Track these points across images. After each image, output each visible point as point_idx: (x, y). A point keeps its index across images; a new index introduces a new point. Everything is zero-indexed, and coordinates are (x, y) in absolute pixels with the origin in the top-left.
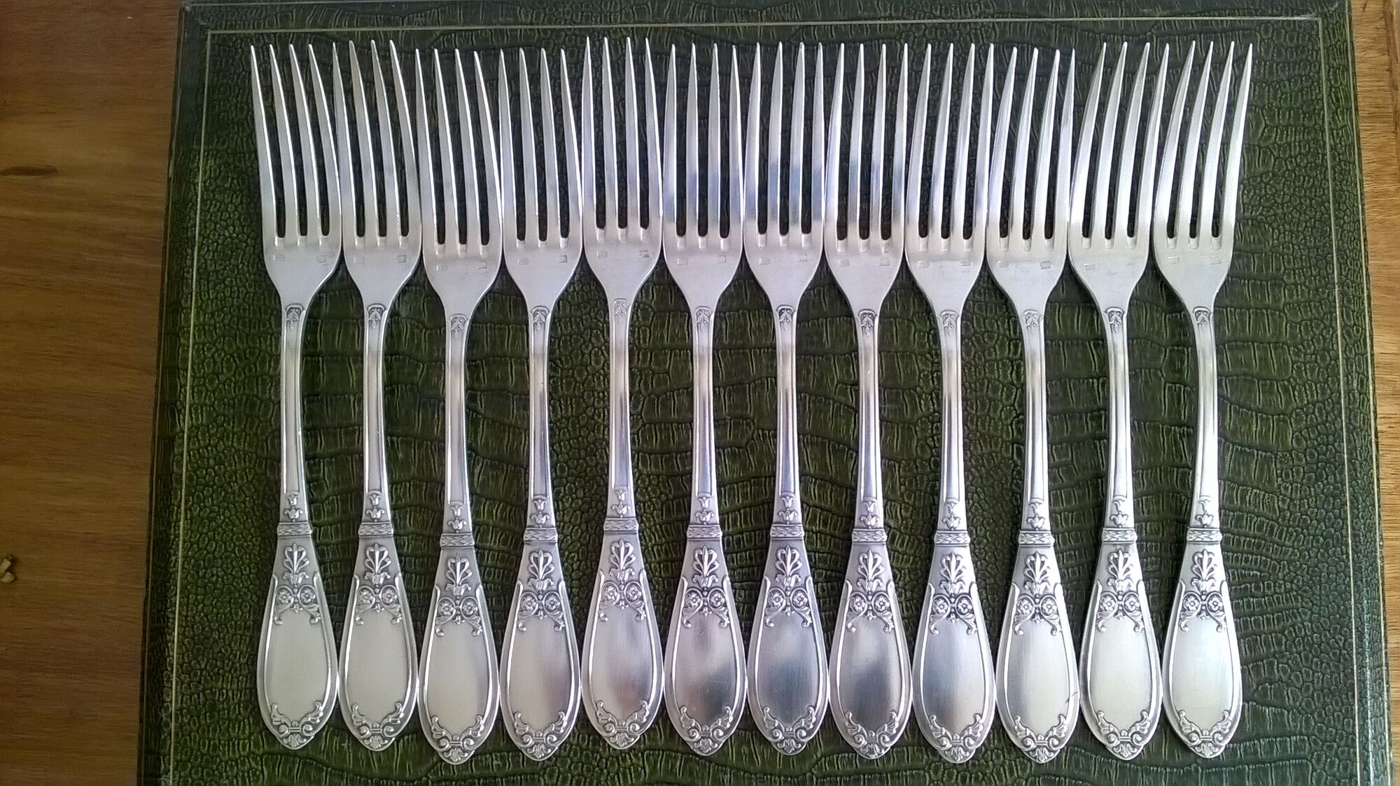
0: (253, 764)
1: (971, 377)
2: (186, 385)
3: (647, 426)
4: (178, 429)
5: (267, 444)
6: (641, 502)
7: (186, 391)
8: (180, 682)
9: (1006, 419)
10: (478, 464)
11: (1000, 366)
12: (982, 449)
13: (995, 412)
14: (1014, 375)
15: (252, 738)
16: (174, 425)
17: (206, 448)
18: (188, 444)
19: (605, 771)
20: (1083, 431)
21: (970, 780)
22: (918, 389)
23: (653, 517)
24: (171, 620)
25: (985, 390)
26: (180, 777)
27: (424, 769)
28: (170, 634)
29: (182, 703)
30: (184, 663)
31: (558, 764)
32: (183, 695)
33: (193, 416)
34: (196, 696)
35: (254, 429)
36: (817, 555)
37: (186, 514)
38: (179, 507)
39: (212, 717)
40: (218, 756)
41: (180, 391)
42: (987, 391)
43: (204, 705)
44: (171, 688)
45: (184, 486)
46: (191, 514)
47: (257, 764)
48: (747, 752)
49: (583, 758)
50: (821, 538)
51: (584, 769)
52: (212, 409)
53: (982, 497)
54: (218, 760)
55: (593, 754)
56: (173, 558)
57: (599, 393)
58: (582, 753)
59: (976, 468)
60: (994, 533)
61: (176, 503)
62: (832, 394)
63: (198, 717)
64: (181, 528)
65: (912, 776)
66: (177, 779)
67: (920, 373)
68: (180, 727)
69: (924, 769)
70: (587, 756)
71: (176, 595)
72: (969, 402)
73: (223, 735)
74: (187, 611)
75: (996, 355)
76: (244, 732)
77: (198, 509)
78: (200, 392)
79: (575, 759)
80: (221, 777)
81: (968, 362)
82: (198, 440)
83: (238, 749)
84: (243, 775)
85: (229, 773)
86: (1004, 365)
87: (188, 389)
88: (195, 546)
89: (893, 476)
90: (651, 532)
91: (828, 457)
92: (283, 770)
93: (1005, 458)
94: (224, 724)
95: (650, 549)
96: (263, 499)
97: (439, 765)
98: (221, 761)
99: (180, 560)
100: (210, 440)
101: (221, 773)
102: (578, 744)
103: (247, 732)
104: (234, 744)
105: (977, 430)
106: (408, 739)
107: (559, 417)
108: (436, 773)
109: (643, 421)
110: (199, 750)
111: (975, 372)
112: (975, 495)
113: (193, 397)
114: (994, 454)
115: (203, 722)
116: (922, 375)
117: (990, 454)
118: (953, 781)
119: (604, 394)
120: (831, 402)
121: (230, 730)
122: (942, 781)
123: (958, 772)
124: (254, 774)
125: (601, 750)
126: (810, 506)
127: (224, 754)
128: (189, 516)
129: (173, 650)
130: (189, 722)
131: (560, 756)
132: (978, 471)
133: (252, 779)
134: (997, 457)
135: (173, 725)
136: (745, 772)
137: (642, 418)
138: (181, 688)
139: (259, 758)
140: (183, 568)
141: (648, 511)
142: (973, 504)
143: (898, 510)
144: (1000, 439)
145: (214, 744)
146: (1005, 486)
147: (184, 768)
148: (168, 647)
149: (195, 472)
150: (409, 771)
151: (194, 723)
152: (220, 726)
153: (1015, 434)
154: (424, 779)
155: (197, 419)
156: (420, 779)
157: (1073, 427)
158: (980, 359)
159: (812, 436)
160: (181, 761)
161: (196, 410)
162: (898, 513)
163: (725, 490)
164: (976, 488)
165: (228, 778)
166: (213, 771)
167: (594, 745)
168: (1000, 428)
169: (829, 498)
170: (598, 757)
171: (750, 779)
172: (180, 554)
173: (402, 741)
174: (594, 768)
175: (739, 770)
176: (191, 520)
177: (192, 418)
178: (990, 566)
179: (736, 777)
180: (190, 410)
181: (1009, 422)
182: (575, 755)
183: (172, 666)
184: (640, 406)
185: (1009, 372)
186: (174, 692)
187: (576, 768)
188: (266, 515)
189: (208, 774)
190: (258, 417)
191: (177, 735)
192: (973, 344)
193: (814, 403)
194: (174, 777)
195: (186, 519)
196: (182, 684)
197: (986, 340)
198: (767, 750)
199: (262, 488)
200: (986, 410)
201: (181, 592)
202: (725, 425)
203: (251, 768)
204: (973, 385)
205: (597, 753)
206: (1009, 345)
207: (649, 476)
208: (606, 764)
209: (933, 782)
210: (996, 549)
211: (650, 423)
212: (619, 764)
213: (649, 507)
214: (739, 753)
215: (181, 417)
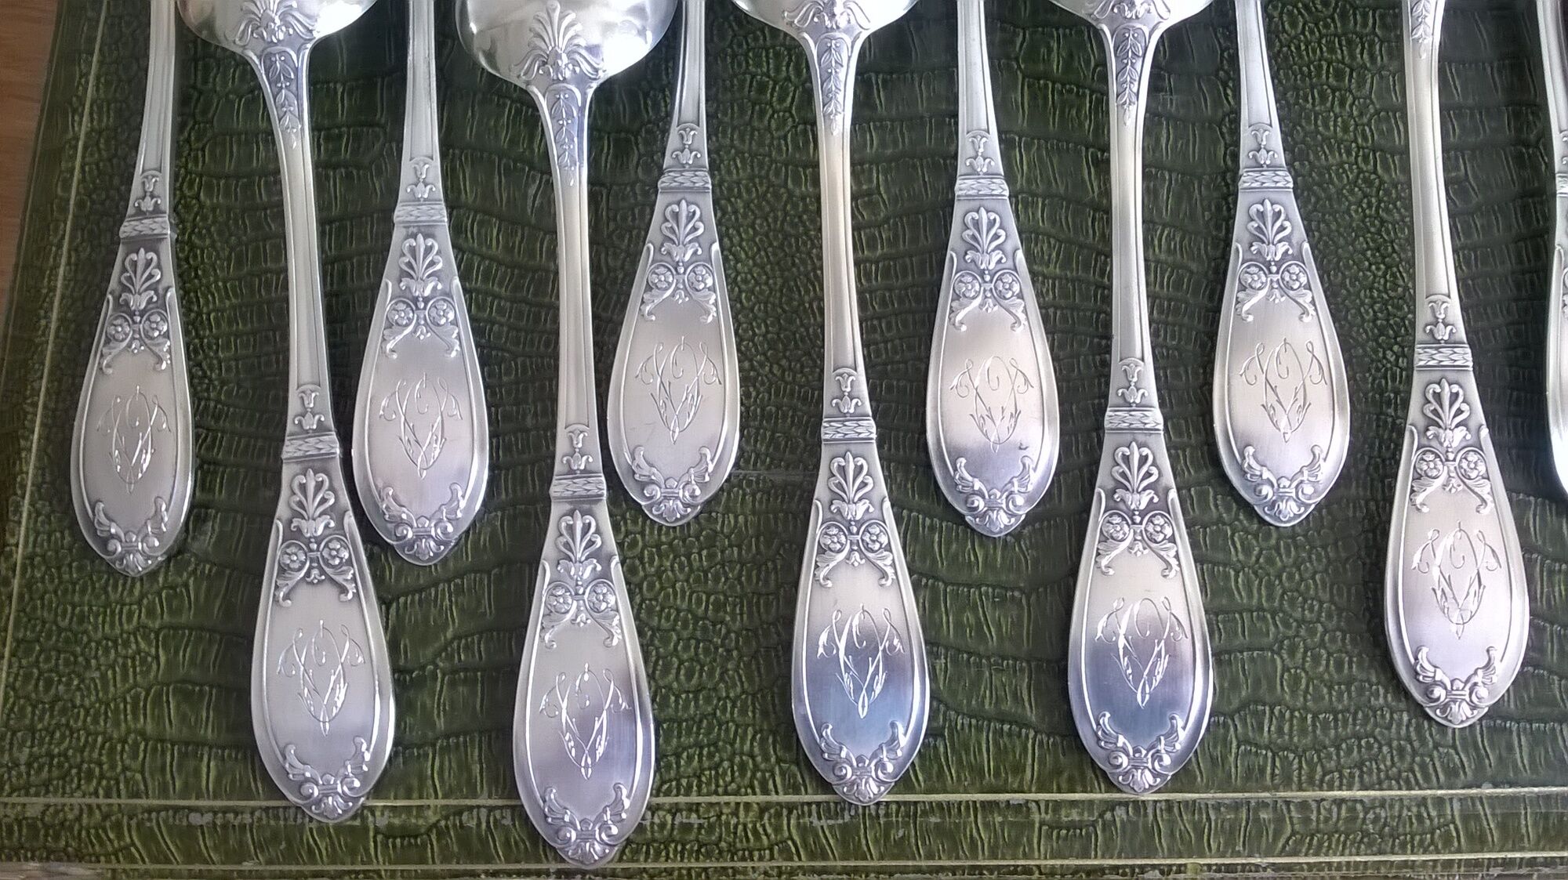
0: (143, 645)
1: (1301, 57)
2: (88, 74)
3: (800, 127)
4: (70, 135)
5: (204, 156)
6: (791, 236)
7: (87, 82)
8: (36, 512)
9: (1361, 115)
10: (534, 182)
11: (1344, 43)
12: (1327, 159)
13: (1342, 104)
14: (1365, 56)
15: (145, 601)
16: (65, 131)
17: (110, 160)
18: (83, 157)
19: (735, 653)
20: (1477, 134)
21: (1350, 667)
22: (1221, 73)
23: (811, 258)
24: (29, 417)
25: (1324, 76)
26: (20, 667)
27: (429, 652)
28: (27, 439)
29: (34, 546)
30: (44, 482)
31: (656, 642)
32: (38, 534)
33: (95, 116)
34: (58, 535)
35: (186, 134)
36: (1075, 314)
37: (69, 257)
38: (60, 246)
39: (80, 569)
40: (85, 632)
41: (79, 83)
42: (1328, 78)
43: (70, 550)
44: (19, 523)
45: (70, 217)
46: (78, 256)
47: (149, 644)
48: (972, 620)
49: (698, 633)
50: (1080, 289)
51: (700, 650)
52: (124, 106)
53: (1334, 227)
54: (85, 639)
55: (714, 625)
56: (43, 322)
57: (724, 81)
58: (696, 624)
59: (1320, 185)
60: (1357, 279)
61: (56, 241)
62: (1089, 81)
63: (59, 568)
64: (60, 278)
65: (1252, 659)
66: (15, 670)
67: (1222, 52)
68: (28, 585)
69: (1273, 652)
70: (705, 629)
71: (41, 378)
72: (1301, 93)
73: (98, 597)
74: (57, 402)
75: (1336, 27)
76: (131, 592)
77: (89, 250)
78: (108, 84)
79: (685, 634)
80: (88, 665)
81: (1295, 37)
82: (99, 150)
83: (120, 618)
84: (124, 665)
85: (102, 660)
86: (1350, 42)
87: (92, 78)
88: (79, 304)
89: (1190, 198)
90: (809, 279)
91: (1086, 172)
92: (191, 656)
93: (1363, 172)
94: (100, 579)
95: (807, 305)
96: (193, 232)
97: (455, 644)
98: (90, 641)
99: (53, 326)
100: (116, 150)
101: (88, 661)
102: (689, 611)
103: (137, 592)
104: (113, 613)
105: (1318, 132)
106: (406, 603)
107: (663, 114)
108: (450, 657)
109: (794, 121)
110: (55, 622)
111: (1307, 49)
112: (1322, 226)
113: (98, 90)
114: (1346, 166)
115: (66, 577)
116: (1226, 54)
117: (1341, 165)
118: (1321, 669)
119: (732, 82)
120: (1088, 92)
121: (110, 589)
122: (1304, 669)
123: (1330, 654)
124: (143, 662)
125: (728, 618)
126: (1061, 242)
127: (96, 629)
128: (73, 260)
129: (28, 463)
130: (43, 578)
131: (659, 629)
132: (1324, 190)
133: (138, 669)
134: (1352, 171)
135: (16, 583)
136: (970, 654)
137: (792, 116)
138: (36, 521)
139: (152, 636)
140: (57, 336)
141: (803, 249)
142: (1320, 239)
143: (1202, 245)
144: (1354, 145)
145: (82, 611)
146: (1367, 212)
147: (28, 652)
148: (20, 459)
149: (90, 196)
150: (406, 653)
151: (52, 581)
152: (93, 583)
153: (1376, 137)
154: (430, 667)
155: (100, 121)
156: (423, 668)
157: (1463, 128)
158: (1312, 32)
159: (1059, 140)
160: (23, 640)
161: (100, 108)
162: (1203, 252)
163: (925, 219)
164: (1324, 215)
165: (98, 668)
166: (76, 657)
167: (716, 610)
168: (1351, 128)
169: (1091, 231)
170: (723, 631)
171: (979, 665)
172: (54, 316)
173: (394, 605)
174: (717, 649)
175: (959, 651)
176: (76, 265)
177: (92, 120)
178: (1355, 329)
179: (955, 662)
180: (91, 106)
181: (1365, 120)
182: (685, 626)
183: (23, 487)
184: (789, 99)
185: (1358, 51)
186: (23, 529)
187: (686, 648)
188: (195, 257)
189: (67, 663)
190: (194, 116)
191: (21, 597)
192: (1300, 13)
193: (1061, 93)
194: (10, 666)
195: (69, 263)
196: (38, 514)
197: (1319, 7)
198: (1006, 617)
199: (191, 218)
200: (1329, 104)
201: (51, 373)
202: (923, 125)
203: (139, 651)
204: (1305, 69)
205: (722, 622)
206: (1355, 15)
207: (803, 199)
208: (737, 642)
209: (1288, 670)
210: (1363, 303)
211: (805, 123)
212: (758, 642)
213: (805, 244)
214: (959, 625)
215: (77, 118)
